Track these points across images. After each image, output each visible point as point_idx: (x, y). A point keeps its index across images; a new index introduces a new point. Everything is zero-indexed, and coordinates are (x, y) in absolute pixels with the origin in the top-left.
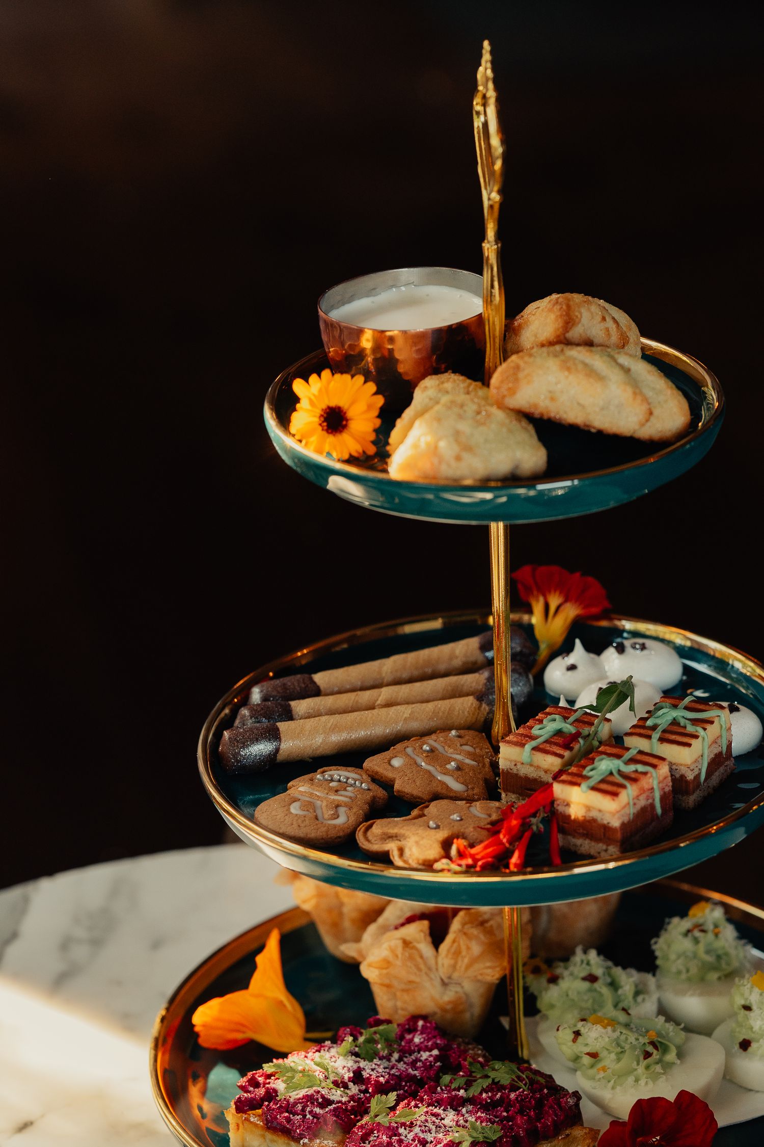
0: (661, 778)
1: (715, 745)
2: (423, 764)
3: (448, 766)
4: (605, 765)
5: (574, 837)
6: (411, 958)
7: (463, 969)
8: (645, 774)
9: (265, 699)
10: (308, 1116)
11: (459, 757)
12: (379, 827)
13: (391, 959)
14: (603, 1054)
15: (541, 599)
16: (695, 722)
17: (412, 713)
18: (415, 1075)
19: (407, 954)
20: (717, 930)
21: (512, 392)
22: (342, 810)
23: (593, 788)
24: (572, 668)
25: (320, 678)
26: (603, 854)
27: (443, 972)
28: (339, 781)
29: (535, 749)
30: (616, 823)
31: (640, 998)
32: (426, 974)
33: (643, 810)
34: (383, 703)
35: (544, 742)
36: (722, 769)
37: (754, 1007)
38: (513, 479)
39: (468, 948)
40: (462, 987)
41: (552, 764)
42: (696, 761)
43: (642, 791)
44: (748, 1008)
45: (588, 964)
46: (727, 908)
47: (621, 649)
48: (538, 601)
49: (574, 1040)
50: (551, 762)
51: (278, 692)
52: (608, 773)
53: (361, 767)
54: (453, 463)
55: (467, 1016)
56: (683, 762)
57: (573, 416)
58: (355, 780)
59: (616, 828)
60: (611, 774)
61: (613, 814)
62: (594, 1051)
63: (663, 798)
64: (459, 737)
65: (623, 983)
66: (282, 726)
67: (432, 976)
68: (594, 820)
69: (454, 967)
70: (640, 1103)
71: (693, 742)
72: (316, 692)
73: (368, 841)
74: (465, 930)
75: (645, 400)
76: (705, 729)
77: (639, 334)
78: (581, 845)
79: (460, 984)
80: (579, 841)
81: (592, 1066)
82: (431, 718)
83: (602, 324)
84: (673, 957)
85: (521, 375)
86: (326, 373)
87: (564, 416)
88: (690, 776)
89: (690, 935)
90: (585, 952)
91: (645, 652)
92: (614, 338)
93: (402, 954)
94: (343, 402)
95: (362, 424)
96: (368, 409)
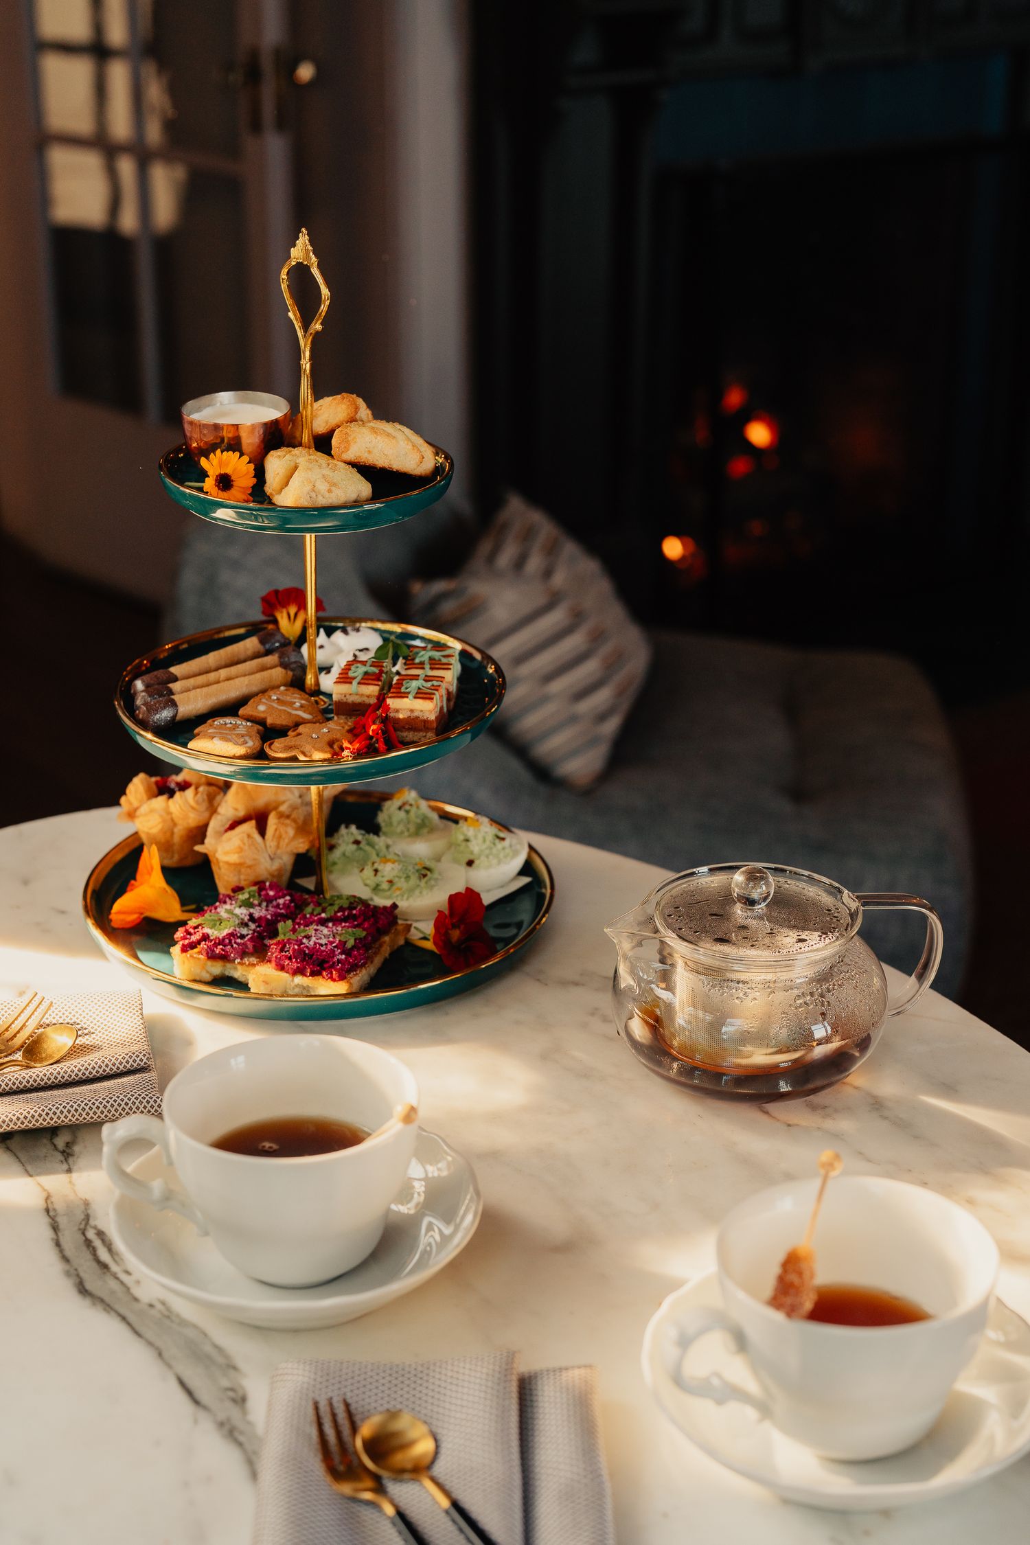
0: (443, 692)
2: (278, 707)
3: (295, 707)
4: (414, 684)
5: (402, 732)
7: (284, 846)
9: (148, 686)
10: (235, 945)
11: (297, 700)
12: (279, 744)
13: (242, 846)
14: (396, 880)
15: (284, 610)
16: (444, 657)
17: (249, 680)
18: (282, 913)
21: (347, 449)
22: (246, 739)
23: (413, 698)
25: (175, 670)
26: (423, 739)
27: (269, 852)
28: (231, 724)
29: (359, 683)
30: (432, 717)
33: (441, 709)
34: (225, 679)
35: (362, 679)
37: (472, 839)
39: (286, 832)
40: (284, 859)
41: (373, 691)
44: (466, 840)
45: (352, 834)
48: (282, 611)
49: (375, 875)
51: (154, 681)
53: (238, 715)
54: (327, 495)
57: (382, 462)
58: (240, 722)
59: (433, 721)
60: (419, 689)
61: (431, 711)
62: (389, 879)
64: (289, 690)
66: (172, 699)
67: (265, 855)
68: (417, 718)
69: (278, 847)
70: (451, 897)
71: (451, 667)
72: (178, 678)
73: (275, 752)
74: (282, 822)
75: (418, 449)
76: (452, 660)
78: (407, 736)
79: (281, 857)
80: (405, 734)
81: (389, 889)
82: (262, 683)
85: (350, 439)
87: (377, 463)
89: (403, 809)
94: (229, 470)
95: (242, 483)
96: (246, 473)
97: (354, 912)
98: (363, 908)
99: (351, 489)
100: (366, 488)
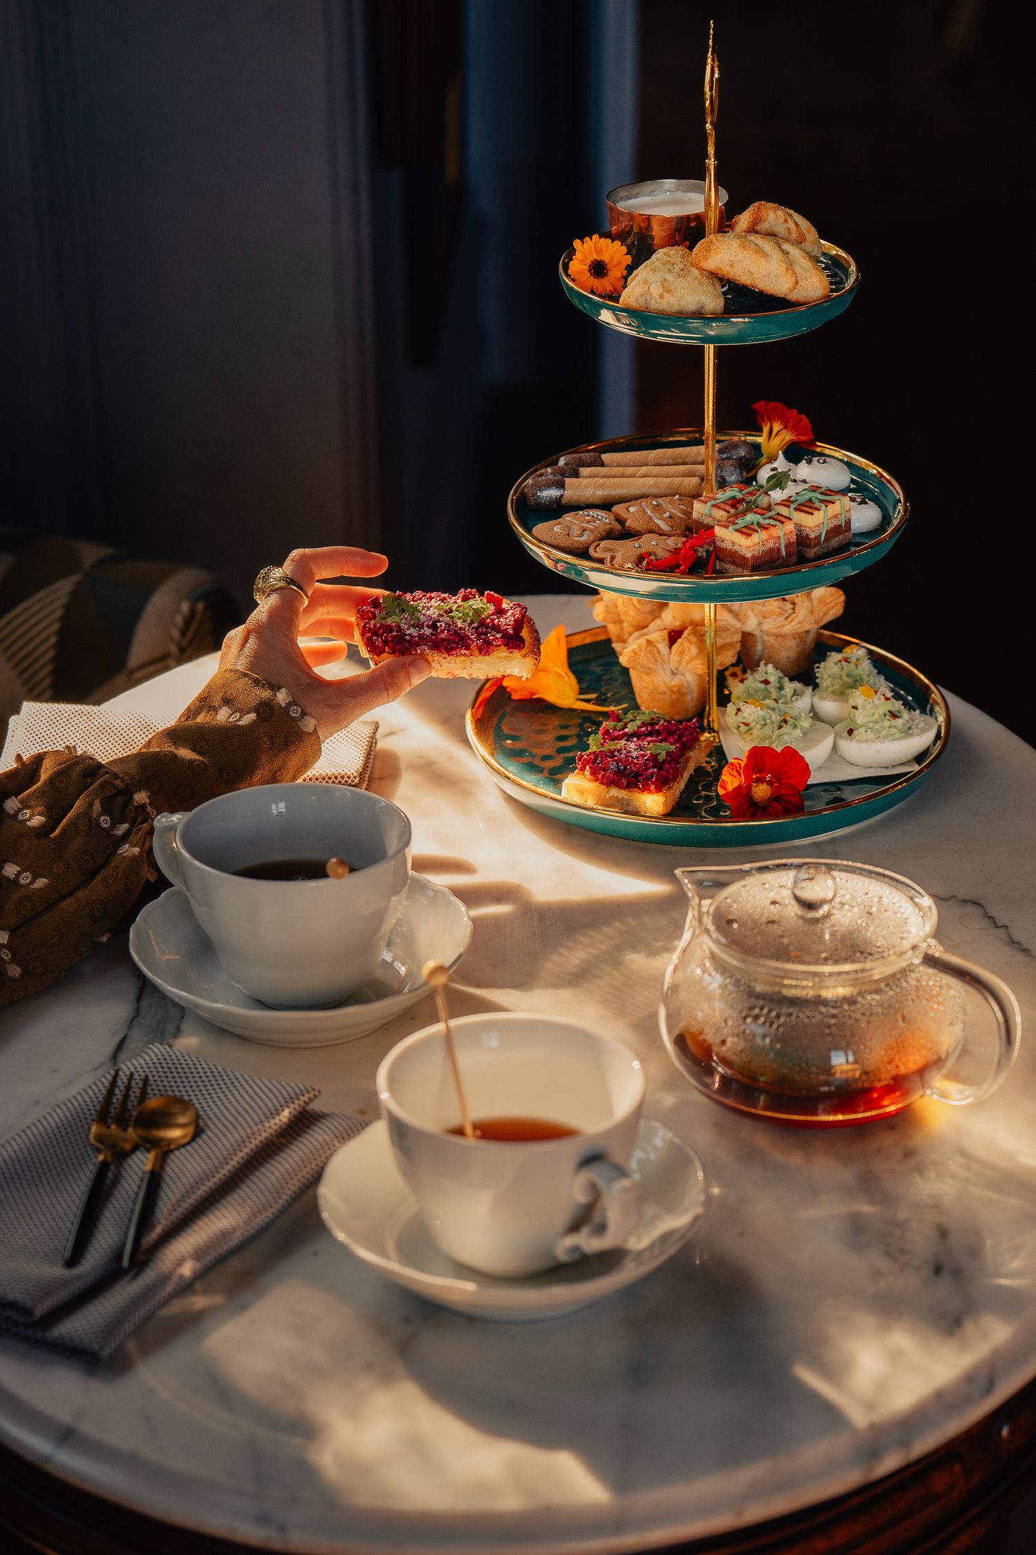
0: (787, 532)
1: (834, 519)
2: (649, 512)
3: (664, 515)
4: (751, 519)
5: (725, 563)
6: (651, 652)
8: (774, 526)
9: (566, 464)
11: (673, 511)
12: (607, 544)
13: (637, 651)
15: (769, 425)
16: (822, 501)
19: (648, 649)
20: (857, 663)
21: (709, 259)
22: (586, 534)
23: (737, 530)
24: (774, 469)
25: (605, 457)
27: (673, 665)
28: (593, 516)
29: (714, 506)
30: (749, 555)
31: (794, 698)
32: (661, 665)
33: (771, 550)
34: (641, 475)
35: (722, 502)
36: (841, 537)
37: (859, 708)
38: (699, 315)
39: (689, 650)
40: (685, 677)
41: (721, 516)
42: (818, 526)
43: (771, 538)
44: (855, 708)
45: (767, 673)
46: (870, 652)
47: (809, 462)
48: (766, 425)
49: (736, 714)
50: (720, 514)
51: (575, 462)
52: (751, 523)
53: (610, 511)
54: (658, 300)
55: (689, 698)
56: (807, 525)
57: (744, 278)
58: (603, 517)
59: (750, 558)
60: (753, 523)
61: (748, 549)
62: (747, 722)
63: (788, 546)
64: (680, 499)
65: (785, 687)
66: (567, 480)
67: (665, 666)
68: (737, 552)
69: (680, 662)
71: (816, 512)
72: (601, 464)
73: (596, 552)
74: (689, 638)
75: (795, 274)
76: (827, 506)
77: (817, 236)
78: (727, 565)
79: (684, 675)
82: (667, 488)
83: (785, 224)
84: (826, 676)
85: (713, 248)
86: (595, 237)
87: (739, 278)
88: (812, 536)
89: (840, 664)
90: (766, 664)
91: (825, 464)
92: (794, 235)
93: (646, 649)
94: (605, 258)
95: (615, 273)
96: (619, 263)
97: (657, 727)
98: (666, 724)
99: (689, 299)
100: (712, 301)
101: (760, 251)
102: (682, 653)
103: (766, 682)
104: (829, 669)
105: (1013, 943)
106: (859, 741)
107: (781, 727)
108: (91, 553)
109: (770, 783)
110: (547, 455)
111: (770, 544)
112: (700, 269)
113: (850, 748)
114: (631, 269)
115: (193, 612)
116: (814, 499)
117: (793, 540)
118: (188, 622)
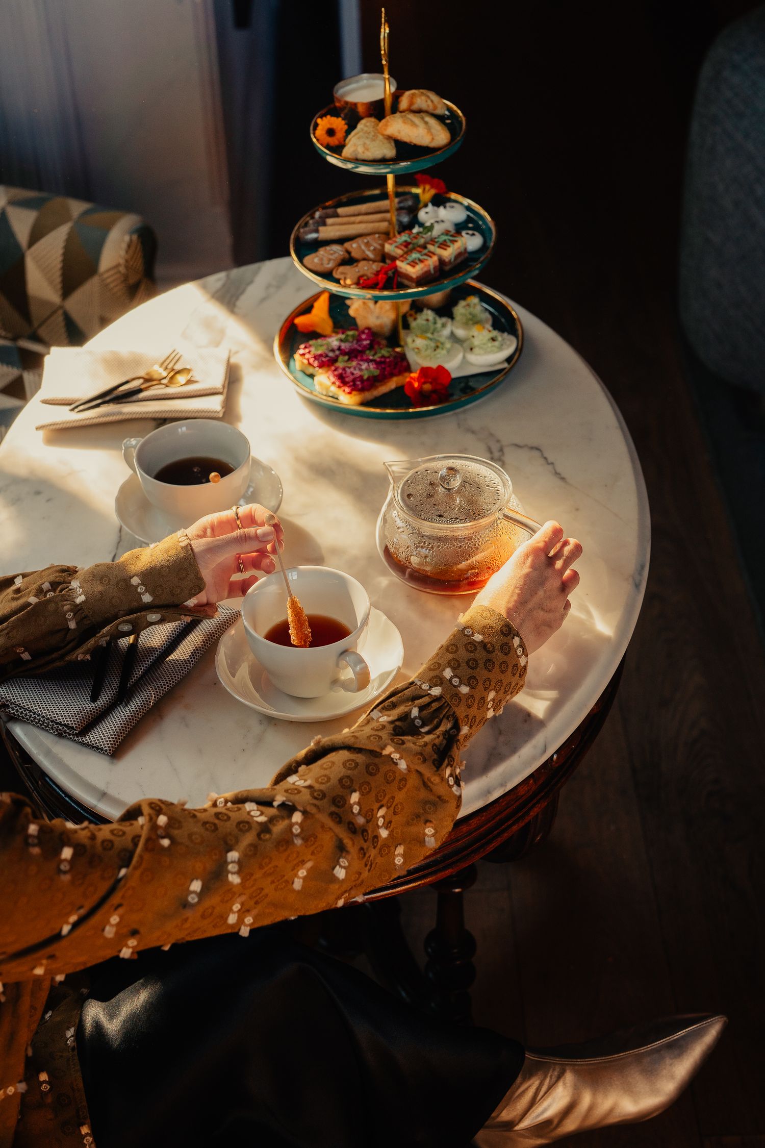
0: (435, 261)
1: (458, 249)
2: (363, 246)
3: (371, 248)
4: (415, 255)
5: (404, 280)
7: (384, 314)
8: (429, 259)
9: (319, 216)
11: (375, 245)
12: (341, 269)
15: (423, 186)
16: (451, 241)
17: (366, 226)
18: (358, 350)
20: (474, 306)
21: (387, 130)
22: (332, 262)
23: (408, 263)
24: (427, 213)
25: (340, 211)
26: (413, 286)
27: (378, 314)
28: (334, 250)
29: (395, 246)
31: (442, 329)
32: (371, 313)
33: (426, 272)
35: (400, 244)
36: (461, 257)
37: (475, 336)
38: (383, 159)
39: (385, 306)
40: (383, 320)
42: (449, 255)
43: (426, 265)
44: (473, 336)
47: (445, 206)
49: (412, 342)
50: (400, 252)
51: (324, 215)
52: (415, 258)
53: (343, 246)
56: (444, 255)
57: (406, 139)
58: (339, 250)
59: (416, 277)
60: (417, 258)
61: (415, 273)
62: (419, 347)
63: (435, 268)
64: (378, 238)
65: (437, 322)
66: (322, 228)
67: (373, 314)
68: (409, 274)
71: (450, 248)
72: (337, 216)
73: (336, 274)
75: (432, 134)
76: (454, 244)
78: (406, 283)
80: (406, 281)
81: (418, 353)
82: (372, 230)
83: (426, 103)
84: (458, 314)
85: (389, 124)
86: (329, 116)
88: (447, 260)
90: (427, 310)
91: (454, 208)
94: (334, 126)
95: (340, 135)
96: (342, 129)
99: (378, 152)
100: (389, 151)
101: (414, 125)
102: (381, 308)
103: (427, 320)
104: (460, 310)
105: (557, 474)
106: (476, 355)
107: (435, 350)
108: (77, 207)
109: (431, 383)
110: (309, 208)
111: (426, 269)
112: (383, 135)
113: (472, 358)
114: (348, 133)
115: (131, 241)
116: (448, 241)
117: (437, 263)
118: (129, 246)
